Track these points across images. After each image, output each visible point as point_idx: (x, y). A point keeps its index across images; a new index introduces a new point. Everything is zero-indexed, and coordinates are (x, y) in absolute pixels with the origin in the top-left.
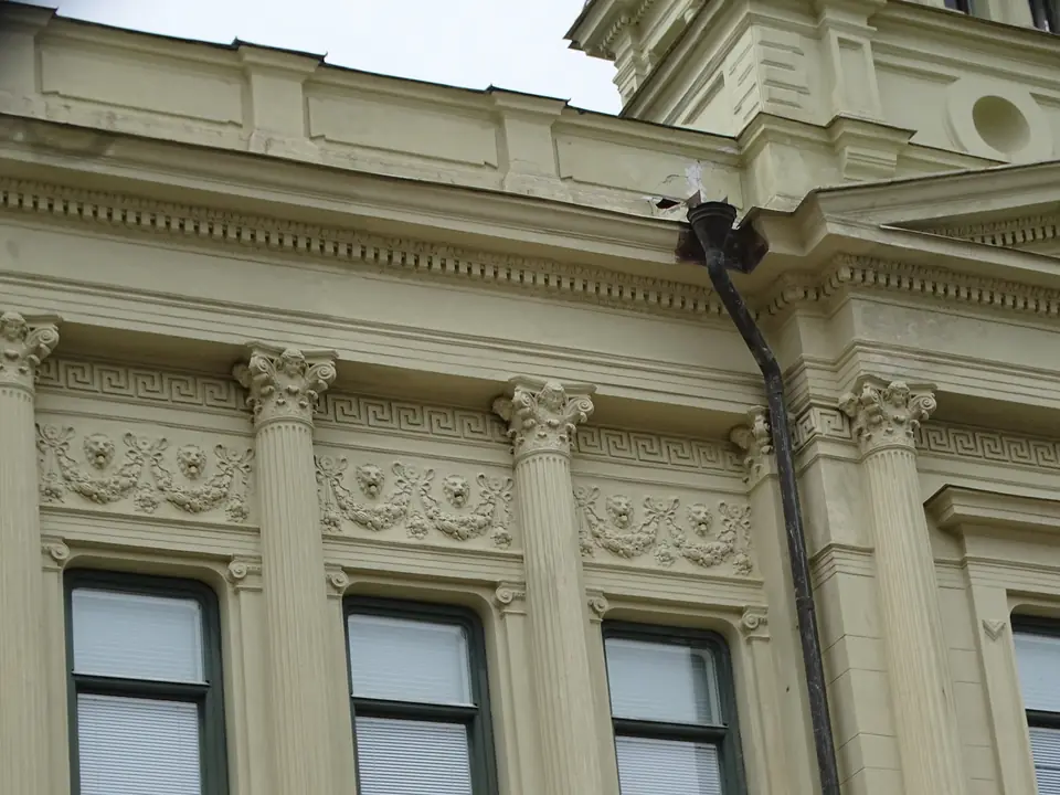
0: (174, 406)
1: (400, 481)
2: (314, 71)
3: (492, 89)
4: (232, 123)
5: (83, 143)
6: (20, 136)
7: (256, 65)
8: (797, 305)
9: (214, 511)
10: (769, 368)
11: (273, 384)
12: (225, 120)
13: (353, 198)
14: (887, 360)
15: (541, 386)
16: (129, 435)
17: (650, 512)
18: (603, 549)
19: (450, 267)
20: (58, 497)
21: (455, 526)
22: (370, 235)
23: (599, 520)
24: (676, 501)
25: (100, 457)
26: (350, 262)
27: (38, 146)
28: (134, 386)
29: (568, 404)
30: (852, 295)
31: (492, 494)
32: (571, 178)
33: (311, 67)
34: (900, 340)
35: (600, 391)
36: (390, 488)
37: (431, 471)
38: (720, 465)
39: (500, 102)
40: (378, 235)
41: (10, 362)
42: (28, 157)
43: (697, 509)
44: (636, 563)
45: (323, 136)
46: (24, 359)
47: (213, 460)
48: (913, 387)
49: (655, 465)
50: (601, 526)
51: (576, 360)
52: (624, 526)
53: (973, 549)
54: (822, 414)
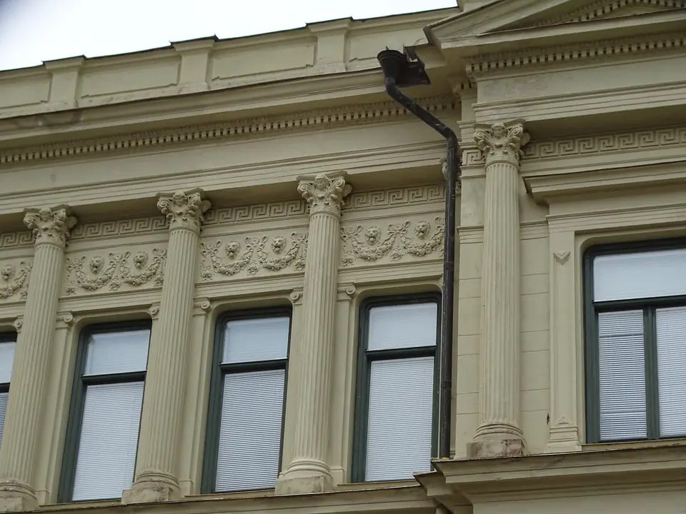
0: (139, 234)
1: (248, 247)
2: (214, 46)
3: (308, 24)
4: (172, 85)
5: (69, 118)
6: (40, 123)
7: (184, 51)
8: (461, 94)
9: (148, 283)
10: (448, 133)
11: (172, 212)
13: (203, 106)
14: (495, 112)
15: (313, 178)
16: (111, 254)
17: (391, 233)
18: (360, 259)
19: (268, 127)
20: (72, 292)
21: (272, 264)
22: (223, 122)
23: (358, 243)
24: (407, 223)
25: (96, 268)
26: (215, 139)
27: (50, 126)
28: (119, 229)
29: (331, 183)
30: (478, 79)
31: (298, 242)
32: (356, 59)
33: (210, 44)
34: (508, 98)
35: (350, 172)
36: (243, 252)
37: (265, 237)
38: (441, 196)
39: (313, 30)
40: (227, 122)
41: (45, 232)
42: (46, 132)
43: (418, 225)
44: (379, 262)
45: (218, 78)
46: (52, 229)
47: (151, 256)
48: (509, 124)
49: (397, 205)
50: (359, 246)
51: (337, 159)
52: (372, 243)
53: (554, 211)
54: (468, 153)
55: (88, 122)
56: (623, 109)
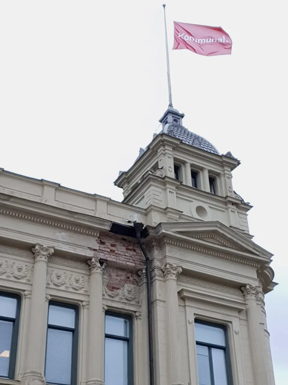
1: (65, 276)
2: (58, 187)
3: (95, 194)
4: (39, 196)
7: (46, 185)
8: (154, 246)
9: (23, 279)
10: (147, 259)
12: (37, 195)
16: (7, 261)
18: (107, 295)
19: (82, 231)
21: (76, 287)
26: (60, 228)
28: (9, 250)
30: (166, 245)
31: (85, 281)
32: (110, 214)
33: (57, 186)
36: (62, 278)
37: (72, 274)
39: (97, 197)
43: (129, 288)
44: (114, 299)
45: (58, 201)
47: (24, 268)
48: (177, 266)
53: (187, 303)
54: (157, 270)
55: (12, 202)
56: (218, 276)
